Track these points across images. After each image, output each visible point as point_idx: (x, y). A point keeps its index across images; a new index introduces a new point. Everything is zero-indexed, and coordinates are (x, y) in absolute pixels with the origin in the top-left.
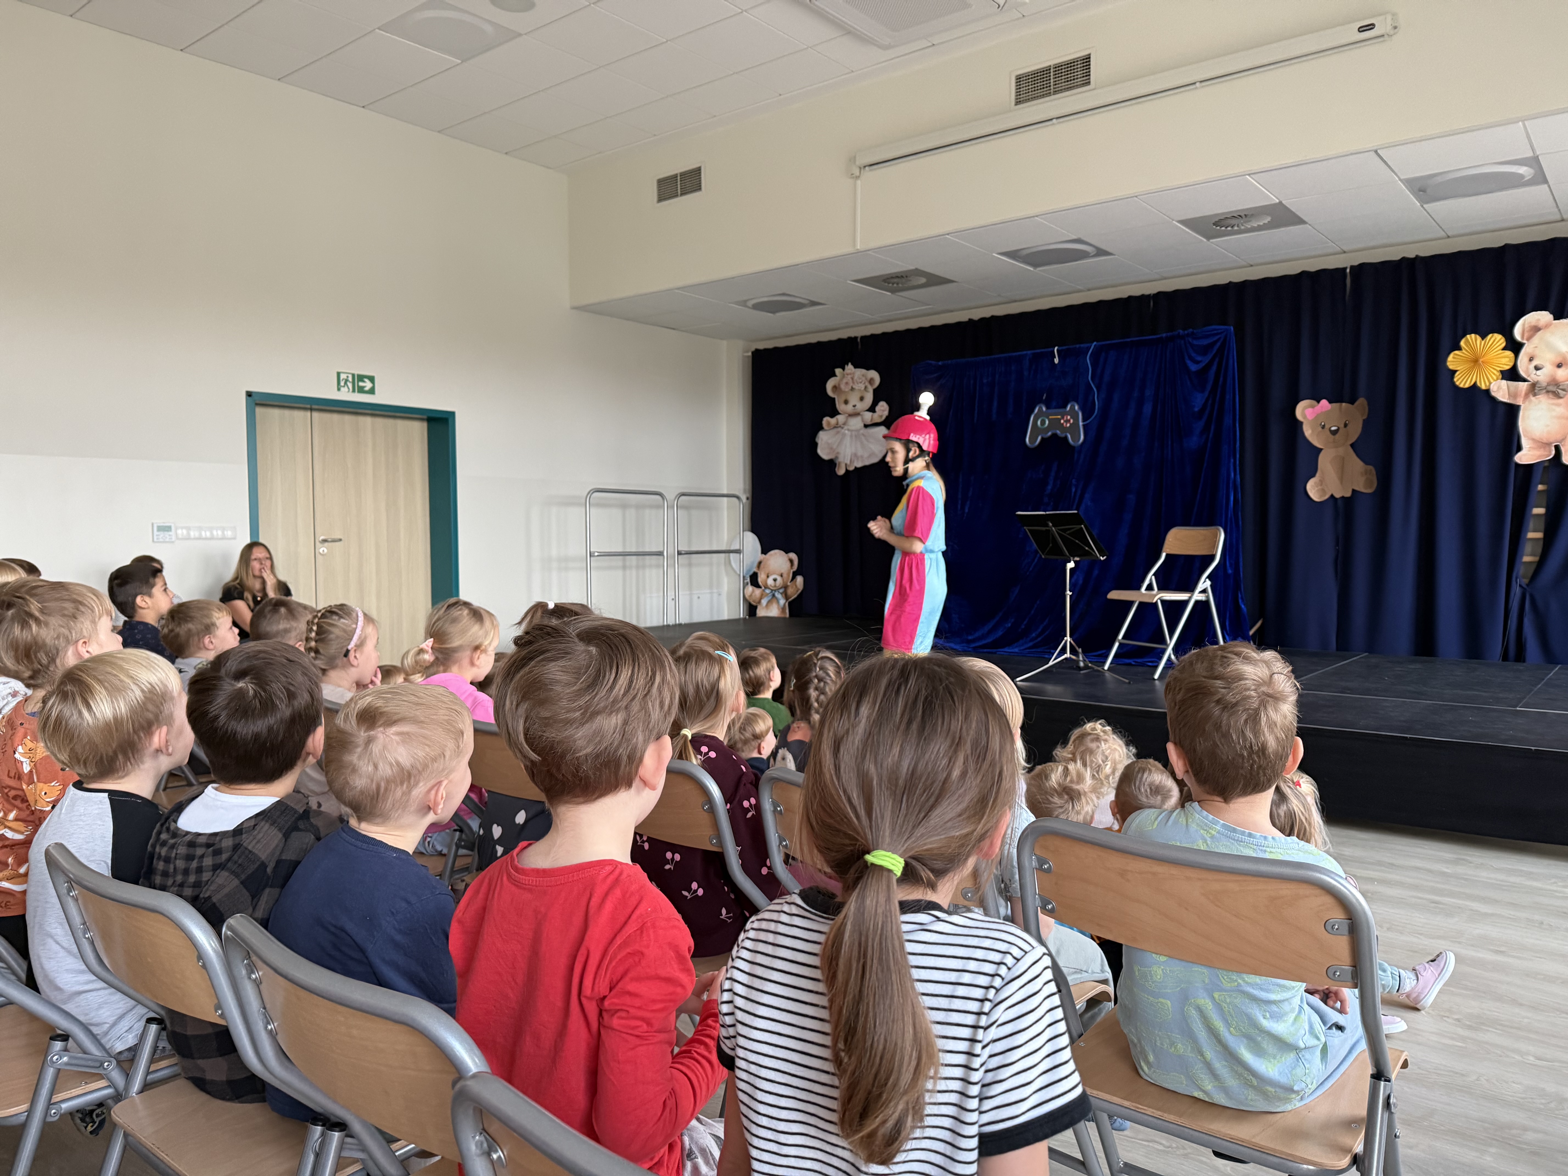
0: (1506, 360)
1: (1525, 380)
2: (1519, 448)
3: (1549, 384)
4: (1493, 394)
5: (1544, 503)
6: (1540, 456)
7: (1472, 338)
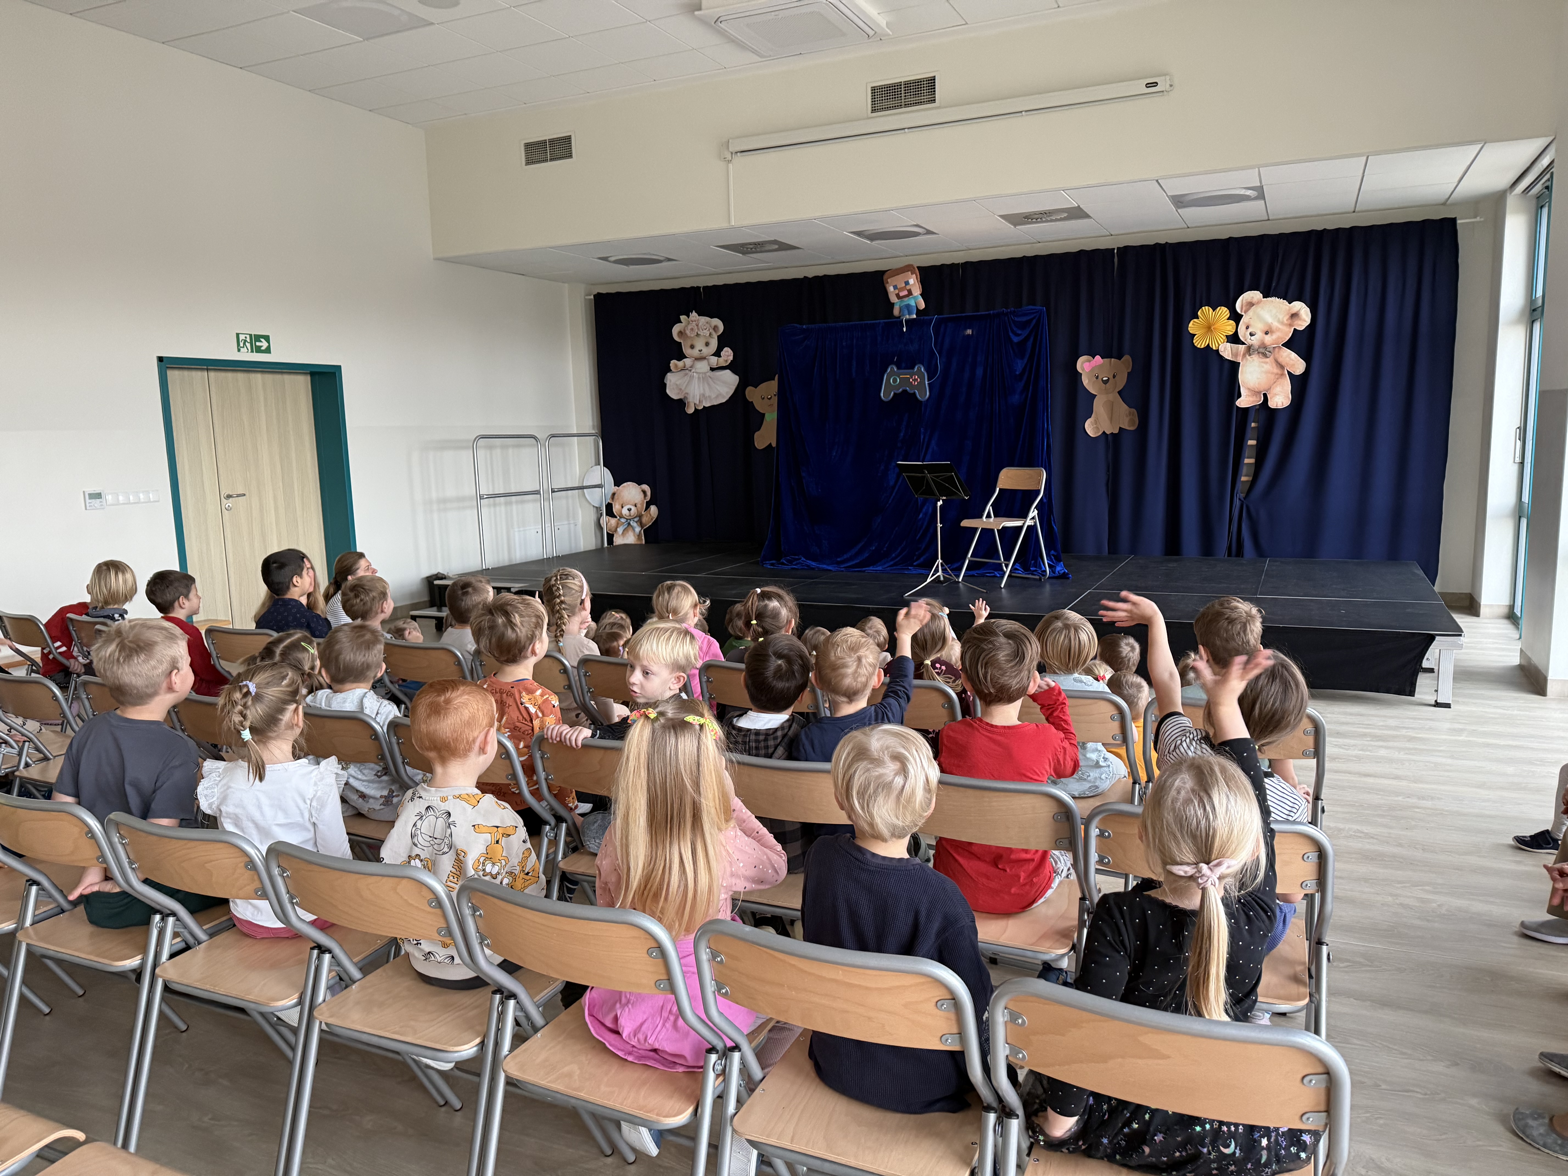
0: (1229, 327)
1: (1243, 343)
2: (1239, 396)
3: (1259, 347)
4: (1221, 353)
5: (1256, 437)
6: (1253, 402)
7: (1206, 309)
